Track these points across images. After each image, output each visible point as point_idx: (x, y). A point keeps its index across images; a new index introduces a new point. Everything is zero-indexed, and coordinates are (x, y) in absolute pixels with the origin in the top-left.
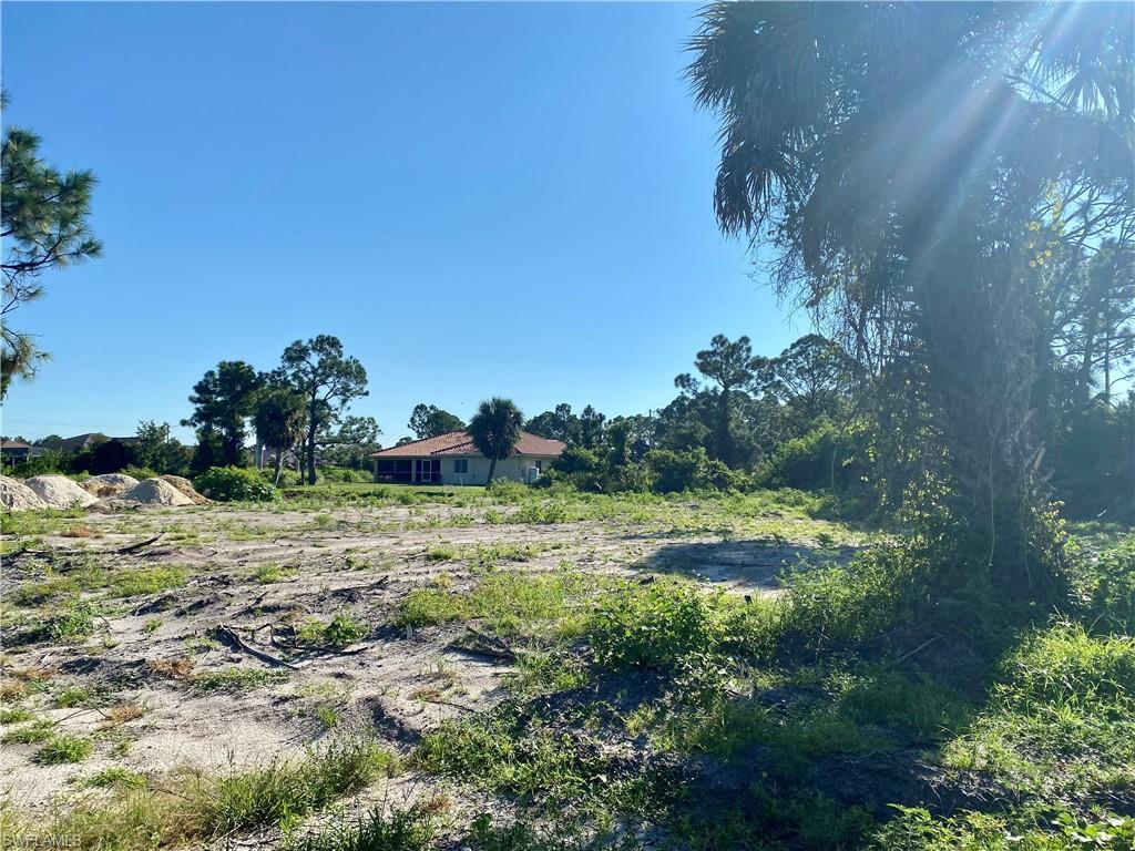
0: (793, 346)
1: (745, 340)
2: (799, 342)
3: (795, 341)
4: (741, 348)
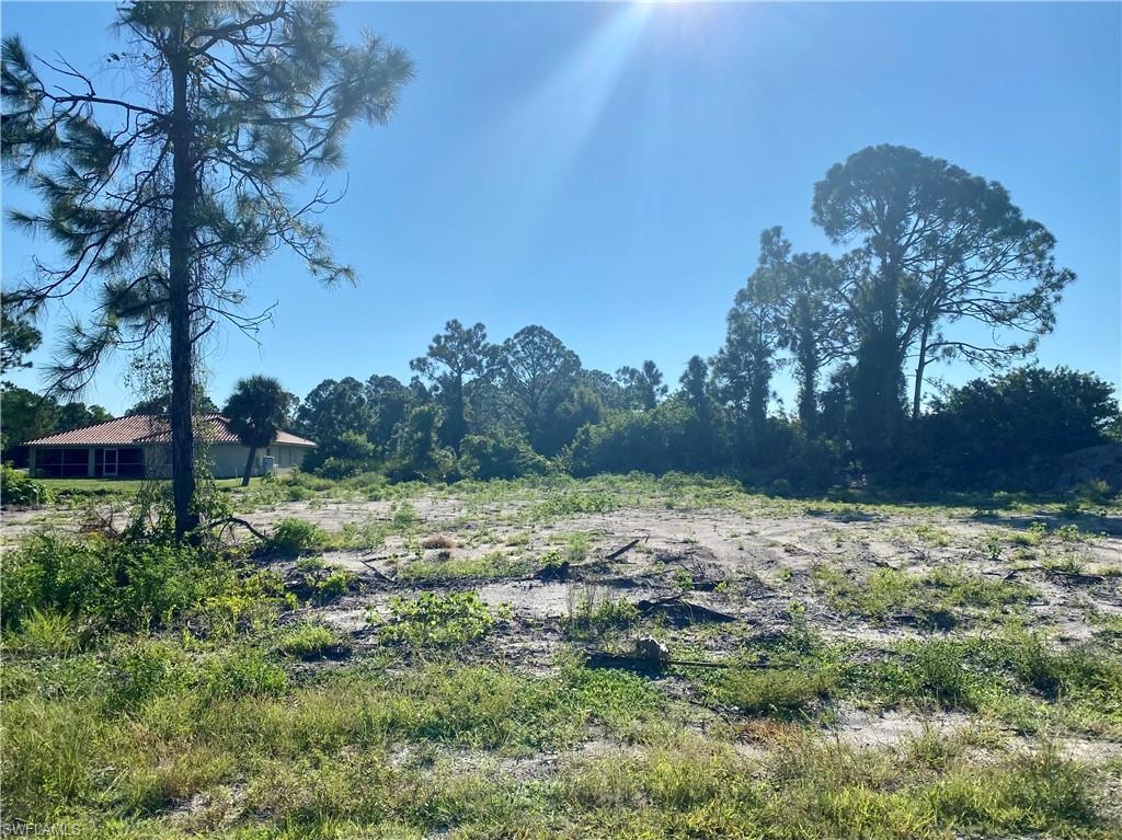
0: (517, 336)
1: (480, 326)
2: (522, 332)
3: (518, 331)
4: (476, 334)
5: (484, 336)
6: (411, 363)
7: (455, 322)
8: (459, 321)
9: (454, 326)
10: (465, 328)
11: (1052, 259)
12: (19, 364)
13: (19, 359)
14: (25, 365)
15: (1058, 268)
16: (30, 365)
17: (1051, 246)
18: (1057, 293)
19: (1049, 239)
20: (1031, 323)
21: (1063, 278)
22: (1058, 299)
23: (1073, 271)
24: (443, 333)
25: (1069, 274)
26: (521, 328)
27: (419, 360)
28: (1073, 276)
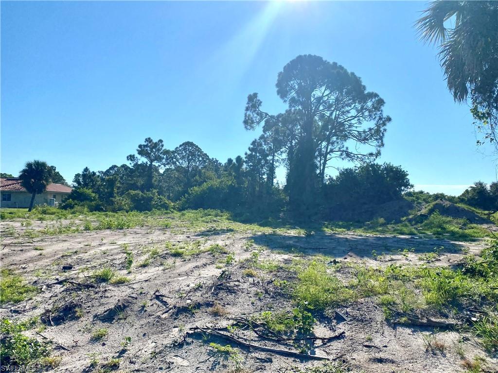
0: (180, 146)
1: (161, 141)
2: (183, 144)
3: (181, 144)
4: (159, 145)
5: (162, 146)
6: (128, 157)
7: (149, 138)
8: (151, 138)
9: (149, 140)
10: (154, 141)
11: (382, 111)
15: (385, 115)
17: (382, 105)
18: (384, 127)
19: (381, 102)
21: (386, 120)
24: (143, 143)
25: (389, 118)
26: (183, 142)
27: (130, 156)
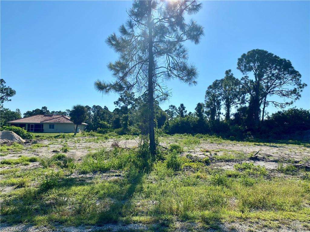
0: (142, 96)
1: (133, 93)
3: (142, 94)
4: (132, 95)
5: (134, 96)
6: (114, 102)
11: (301, 80)
12: (7, 100)
13: (7, 98)
14: (9, 100)
15: (302, 83)
16: (10, 100)
17: (300, 77)
18: (301, 89)
19: (300, 75)
20: (294, 96)
21: (303, 86)
22: (302, 91)
23: (306, 84)
25: (305, 84)
27: (116, 102)
28: (306, 85)
